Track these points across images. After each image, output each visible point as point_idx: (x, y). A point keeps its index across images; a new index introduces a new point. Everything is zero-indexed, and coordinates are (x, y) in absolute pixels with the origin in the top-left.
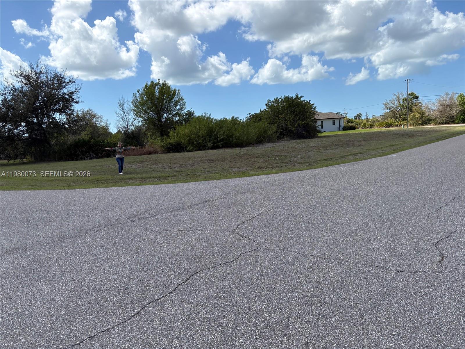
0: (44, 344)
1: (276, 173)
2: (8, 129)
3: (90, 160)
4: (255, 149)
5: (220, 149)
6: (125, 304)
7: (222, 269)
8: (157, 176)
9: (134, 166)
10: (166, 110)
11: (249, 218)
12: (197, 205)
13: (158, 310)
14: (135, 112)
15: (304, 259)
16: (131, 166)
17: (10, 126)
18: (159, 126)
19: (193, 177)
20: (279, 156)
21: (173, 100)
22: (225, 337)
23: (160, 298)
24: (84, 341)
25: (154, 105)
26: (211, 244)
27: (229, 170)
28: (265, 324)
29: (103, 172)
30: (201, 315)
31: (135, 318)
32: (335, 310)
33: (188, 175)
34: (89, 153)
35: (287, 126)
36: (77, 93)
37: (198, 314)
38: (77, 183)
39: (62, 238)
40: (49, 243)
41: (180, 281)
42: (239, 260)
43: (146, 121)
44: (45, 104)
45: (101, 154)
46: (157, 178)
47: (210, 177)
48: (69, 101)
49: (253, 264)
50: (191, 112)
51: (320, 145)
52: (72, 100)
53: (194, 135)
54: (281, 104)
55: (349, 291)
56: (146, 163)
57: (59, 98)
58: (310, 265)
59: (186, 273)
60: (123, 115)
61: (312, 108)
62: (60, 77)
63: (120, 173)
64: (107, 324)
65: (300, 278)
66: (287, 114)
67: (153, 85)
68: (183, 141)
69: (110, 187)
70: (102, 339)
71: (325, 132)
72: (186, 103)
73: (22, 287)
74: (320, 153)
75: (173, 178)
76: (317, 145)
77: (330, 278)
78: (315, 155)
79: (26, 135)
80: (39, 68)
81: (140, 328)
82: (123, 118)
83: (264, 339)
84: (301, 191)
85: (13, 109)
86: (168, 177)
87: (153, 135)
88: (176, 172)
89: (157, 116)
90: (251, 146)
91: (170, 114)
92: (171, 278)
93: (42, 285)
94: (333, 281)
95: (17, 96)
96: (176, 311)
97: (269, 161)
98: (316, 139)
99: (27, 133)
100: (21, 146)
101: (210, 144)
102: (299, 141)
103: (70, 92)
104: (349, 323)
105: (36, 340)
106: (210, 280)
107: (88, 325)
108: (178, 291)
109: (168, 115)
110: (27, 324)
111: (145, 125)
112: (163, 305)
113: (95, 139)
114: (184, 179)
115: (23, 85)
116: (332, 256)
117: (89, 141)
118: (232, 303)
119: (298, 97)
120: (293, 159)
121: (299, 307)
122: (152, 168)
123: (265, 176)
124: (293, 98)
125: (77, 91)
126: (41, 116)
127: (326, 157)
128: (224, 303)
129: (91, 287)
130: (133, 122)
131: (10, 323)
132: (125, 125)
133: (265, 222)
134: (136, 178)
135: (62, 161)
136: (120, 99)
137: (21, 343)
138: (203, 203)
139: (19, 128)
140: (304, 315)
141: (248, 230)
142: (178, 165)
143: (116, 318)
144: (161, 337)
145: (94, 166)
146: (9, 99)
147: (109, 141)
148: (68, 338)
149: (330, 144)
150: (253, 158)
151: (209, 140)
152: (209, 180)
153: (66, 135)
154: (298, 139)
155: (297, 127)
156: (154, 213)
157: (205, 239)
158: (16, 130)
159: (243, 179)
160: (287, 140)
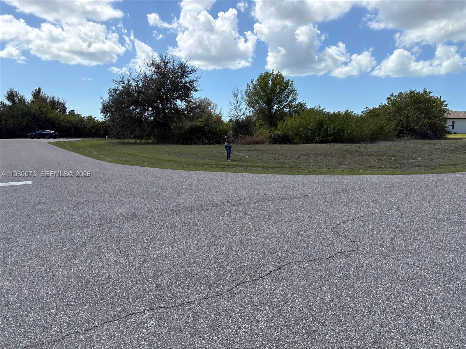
0: (149, 301)
1: (389, 174)
2: (138, 112)
3: (203, 146)
4: (368, 146)
5: (329, 144)
6: (220, 280)
7: (316, 264)
8: (262, 166)
9: (241, 155)
10: (277, 101)
11: (351, 218)
12: (297, 198)
13: (248, 291)
14: (247, 102)
15: (408, 268)
16: (239, 154)
17: (140, 109)
18: (269, 117)
19: (296, 170)
20: (395, 156)
21: (286, 91)
22: (310, 330)
23: (252, 281)
24: (182, 304)
25: (266, 95)
26: (308, 238)
27: (336, 166)
28: (355, 327)
29: (213, 157)
30: (289, 304)
31: (227, 294)
32: (438, 329)
33: (292, 167)
34: (203, 139)
35: (409, 124)
36: (197, 81)
37: (287, 302)
38: (190, 165)
39: (173, 212)
40: (162, 215)
41: (272, 268)
42: (335, 258)
43: (257, 112)
44: (169, 91)
45: (213, 141)
46: (261, 167)
47: (315, 172)
48: (189, 89)
49: (349, 265)
50: (302, 104)
51: (447, 148)
52: (192, 88)
53: (302, 127)
54: (405, 99)
55: (459, 312)
56: (252, 152)
57: (181, 86)
58: (415, 276)
59: (278, 261)
60: (236, 104)
61: (442, 106)
62: (184, 66)
63: (228, 160)
64: (202, 294)
65: (401, 288)
66: (411, 110)
67: (268, 75)
68: (291, 133)
69: (218, 172)
70: (197, 307)
71: (455, 133)
72: (298, 95)
73: (137, 249)
74: (446, 157)
75: (276, 169)
76: (444, 147)
77: (437, 294)
78: (439, 159)
79: (152, 118)
80: (167, 58)
81: (231, 304)
82: (236, 108)
83: (352, 342)
84: (417, 196)
85: (143, 94)
86: (272, 167)
87: (262, 125)
88: (280, 163)
89: (268, 106)
90: (364, 143)
91: (280, 105)
92: (264, 264)
93: (152, 250)
94: (440, 298)
95: (147, 83)
96: (266, 295)
97: (382, 160)
98: (444, 141)
99: (152, 117)
100: (147, 128)
101: (318, 138)
102: (421, 141)
103: (191, 80)
104: (453, 345)
105: (144, 295)
106: (302, 273)
107: (186, 292)
108: (270, 277)
109: (279, 106)
110: (137, 281)
111: (255, 115)
112: (254, 287)
113: (209, 126)
114: (288, 171)
115: (153, 73)
116: (444, 271)
117: (203, 128)
118: (322, 298)
119: (426, 92)
120: (411, 161)
121: (395, 317)
122: (257, 158)
123: (375, 176)
124: (420, 93)
125: (197, 80)
126: (164, 102)
127: (453, 162)
128: (313, 297)
129: (192, 259)
130: (244, 112)
131: (125, 277)
132: (237, 115)
133: (369, 224)
134: (242, 166)
135: (179, 144)
136: (235, 89)
137: (131, 295)
138: (304, 197)
139: (146, 112)
140: (400, 327)
141: (349, 230)
142: (283, 157)
143: (210, 290)
144: (248, 316)
145: (206, 151)
146: (140, 85)
147: (221, 129)
148: (169, 299)
149: (460, 147)
150: (365, 156)
151: (318, 134)
152: (313, 175)
153: (184, 120)
154: (421, 139)
155: (420, 126)
156: (255, 200)
157: (302, 232)
158: (144, 114)
159: (350, 177)
160: (407, 140)
